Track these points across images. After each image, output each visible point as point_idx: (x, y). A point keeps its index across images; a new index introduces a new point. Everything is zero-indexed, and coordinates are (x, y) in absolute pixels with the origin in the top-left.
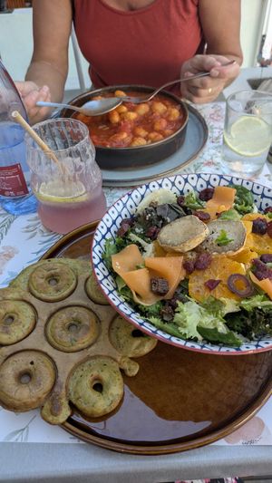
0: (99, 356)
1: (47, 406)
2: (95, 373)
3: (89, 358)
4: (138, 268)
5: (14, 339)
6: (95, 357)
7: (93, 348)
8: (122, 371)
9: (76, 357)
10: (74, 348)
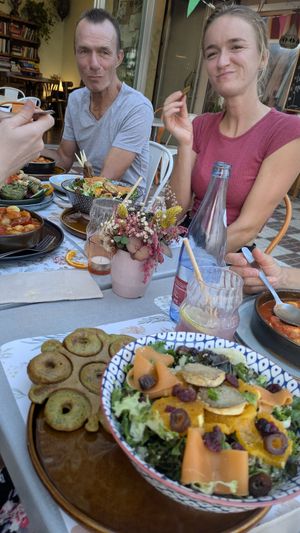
0: (89, 401)
1: (39, 386)
2: (74, 401)
3: (83, 394)
4: (151, 361)
5: (72, 350)
6: (87, 399)
7: (91, 394)
8: (87, 421)
9: (79, 386)
10: (86, 383)
